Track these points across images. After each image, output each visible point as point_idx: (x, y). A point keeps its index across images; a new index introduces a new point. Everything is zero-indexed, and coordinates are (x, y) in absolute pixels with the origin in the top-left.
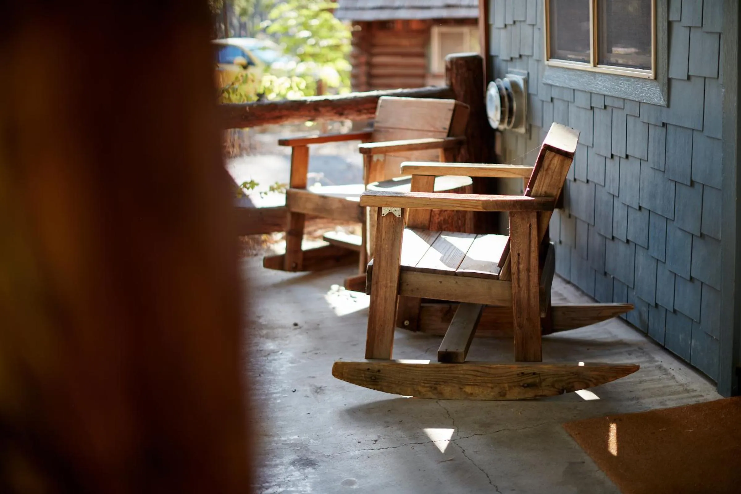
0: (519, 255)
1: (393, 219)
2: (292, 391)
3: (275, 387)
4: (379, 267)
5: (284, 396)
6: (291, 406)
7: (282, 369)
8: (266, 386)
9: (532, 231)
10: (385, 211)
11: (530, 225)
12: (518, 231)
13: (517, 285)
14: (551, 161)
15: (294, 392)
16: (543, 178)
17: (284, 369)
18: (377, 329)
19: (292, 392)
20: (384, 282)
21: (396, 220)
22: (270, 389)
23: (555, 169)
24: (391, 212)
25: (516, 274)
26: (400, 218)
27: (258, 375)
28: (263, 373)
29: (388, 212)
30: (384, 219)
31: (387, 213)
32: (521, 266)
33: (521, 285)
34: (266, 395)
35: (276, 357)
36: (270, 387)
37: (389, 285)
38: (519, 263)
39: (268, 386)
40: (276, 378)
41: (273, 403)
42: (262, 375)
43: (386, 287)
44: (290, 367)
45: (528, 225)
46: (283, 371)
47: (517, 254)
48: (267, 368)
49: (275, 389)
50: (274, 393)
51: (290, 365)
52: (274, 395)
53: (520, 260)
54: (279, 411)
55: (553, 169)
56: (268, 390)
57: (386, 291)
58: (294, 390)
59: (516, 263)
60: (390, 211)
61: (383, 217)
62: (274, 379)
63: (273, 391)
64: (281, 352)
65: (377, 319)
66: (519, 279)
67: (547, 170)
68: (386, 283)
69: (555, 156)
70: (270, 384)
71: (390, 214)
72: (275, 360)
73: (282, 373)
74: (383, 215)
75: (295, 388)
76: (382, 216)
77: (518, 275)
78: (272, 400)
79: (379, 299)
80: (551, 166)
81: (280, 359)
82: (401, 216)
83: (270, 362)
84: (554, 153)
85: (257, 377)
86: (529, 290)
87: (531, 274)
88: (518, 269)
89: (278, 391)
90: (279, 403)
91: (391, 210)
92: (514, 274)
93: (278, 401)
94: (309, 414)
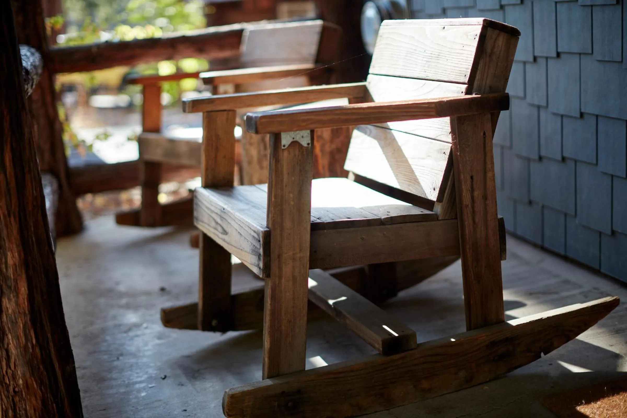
0: (472, 178)
1: (299, 151)
2: (161, 378)
3: (137, 373)
4: (282, 230)
5: (150, 386)
6: (160, 400)
7: (146, 348)
8: (126, 373)
9: (487, 141)
10: (286, 140)
11: (484, 134)
12: (469, 143)
13: (471, 221)
14: (495, 42)
15: (164, 379)
16: (487, 67)
17: (150, 347)
18: (283, 328)
19: (161, 380)
20: (291, 253)
21: (303, 152)
22: (131, 378)
23: (500, 53)
24: (295, 140)
25: (470, 206)
26: (310, 148)
27: (116, 359)
28: (122, 355)
29: (291, 140)
30: (286, 154)
31: (289, 143)
32: (476, 193)
33: (477, 220)
34: (127, 386)
35: (139, 333)
36: (131, 375)
37: (298, 255)
38: (472, 190)
39: (130, 372)
40: (139, 361)
41: (137, 397)
42: (121, 358)
43: (294, 259)
44: (158, 345)
45: (482, 134)
46: (148, 350)
47: (470, 178)
48: (128, 348)
49: (139, 377)
50: (136, 383)
51: (158, 342)
52: (137, 386)
53: (475, 186)
54: (144, 409)
55: (498, 53)
56: (129, 379)
57: (294, 267)
58: (163, 377)
59: (469, 190)
60: (293, 138)
61: (283, 150)
62: (137, 363)
63: (135, 380)
64: (145, 325)
65: (283, 313)
66: (474, 212)
67: (490, 56)
68: (294, 254)
69: (498, 35)
70: (131, 370)
71: (295, 144)
72: (137, 336)
73: (147, 353)
74: (284, 146)
75: (165, 374)
76: (283, 148)
77: (473, 207)
78: (135, 392)
79: (283, 280)
80: (495, 50)
81: (144, 334)
82: (310, 145)
83: (132, 339)
84: (497, 32)
85: (113, 361)
86: (486, 226)
87: (488, 202)
88: (473, 197)
89: (143, 379)
90: (143, 396)
91: (295, 137)
92: (467, 206)
93: (143, 394)
94: (185, 410)
